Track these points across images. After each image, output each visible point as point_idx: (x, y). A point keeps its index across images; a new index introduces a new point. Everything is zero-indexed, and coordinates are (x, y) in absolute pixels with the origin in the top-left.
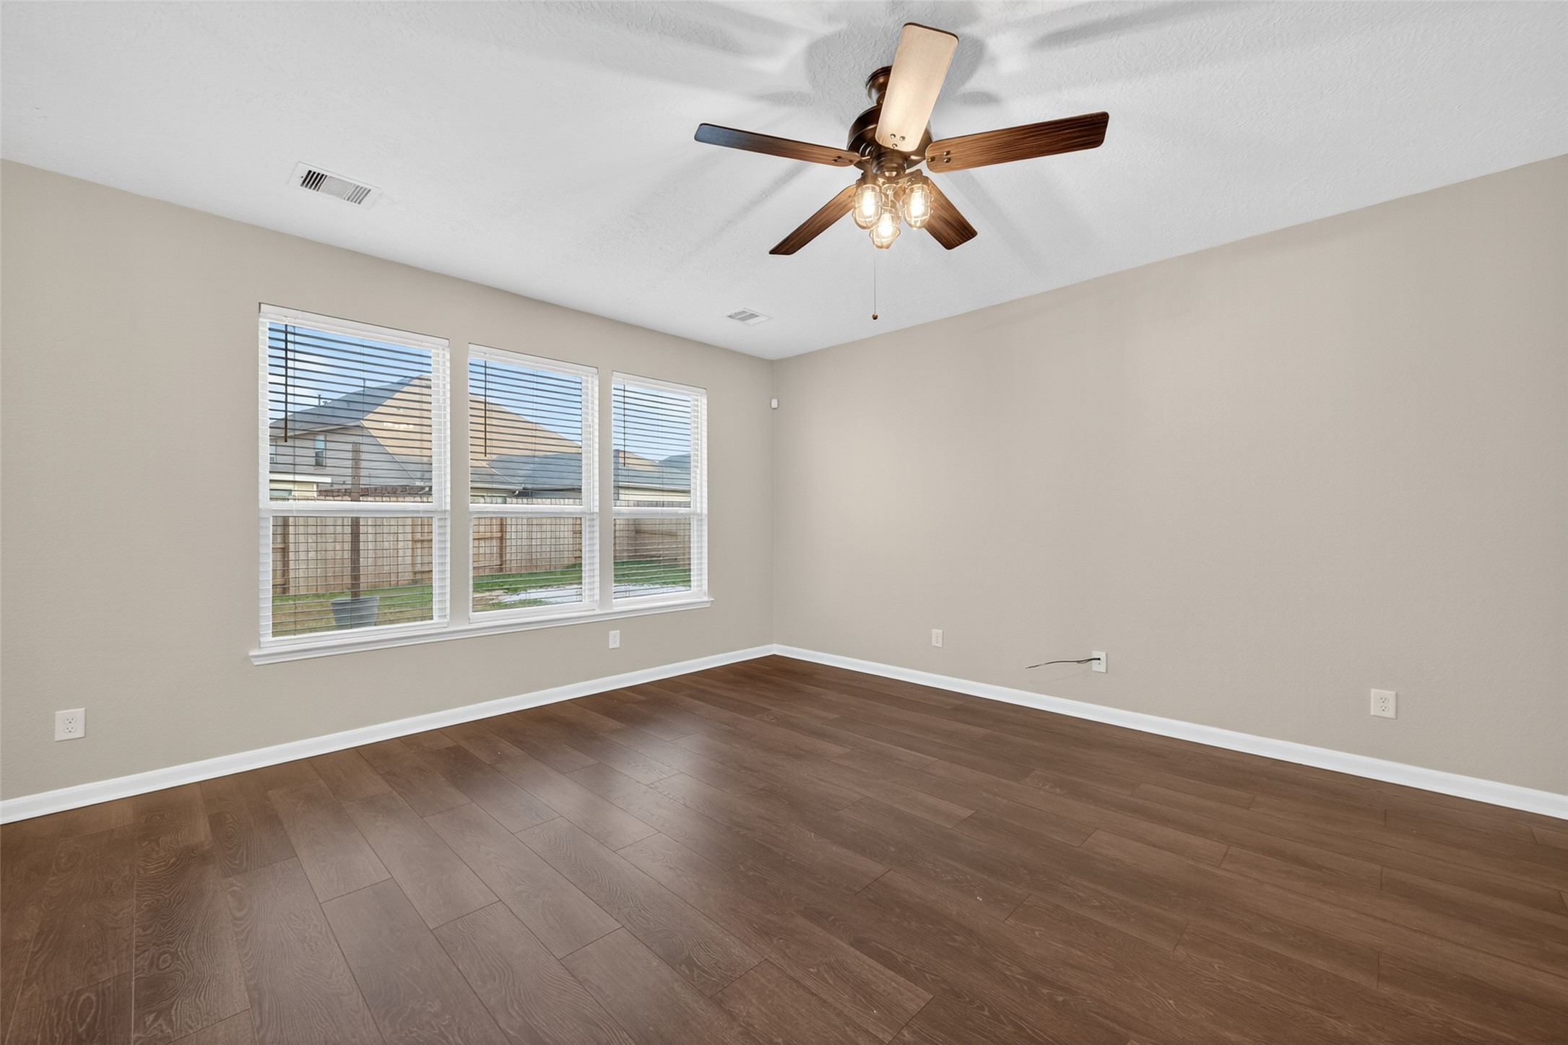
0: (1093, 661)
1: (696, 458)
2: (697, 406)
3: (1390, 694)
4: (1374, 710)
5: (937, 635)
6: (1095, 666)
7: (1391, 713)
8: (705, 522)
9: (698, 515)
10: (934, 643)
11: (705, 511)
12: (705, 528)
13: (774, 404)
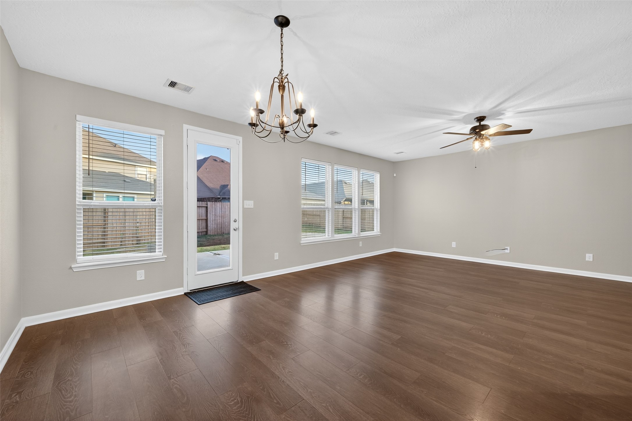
0: (505, 250)
1: (376, 192)
2: (376, 177)
3: (591, 255)
4: (587, 259)
5: (454, 245)
6: (506, 251)
7: (591, 260)
8: (379, 211)
9: (376, 209)
10: (453, 246)
11: (379, 208)
12: (379, 213)
13: (395, 175)
